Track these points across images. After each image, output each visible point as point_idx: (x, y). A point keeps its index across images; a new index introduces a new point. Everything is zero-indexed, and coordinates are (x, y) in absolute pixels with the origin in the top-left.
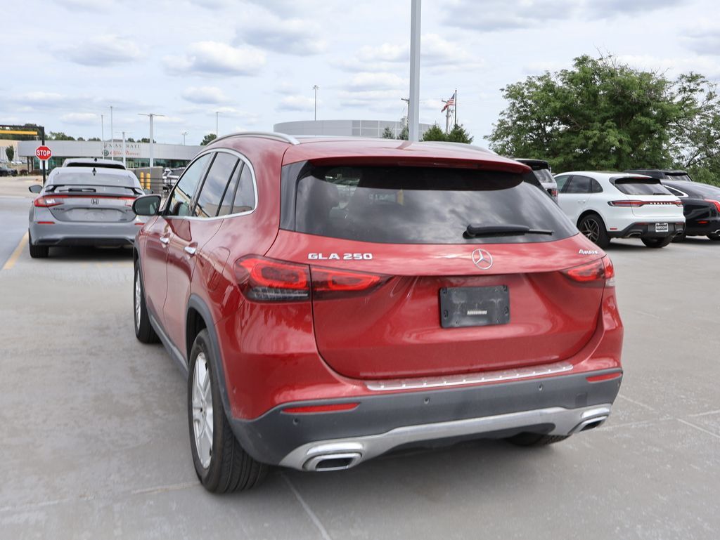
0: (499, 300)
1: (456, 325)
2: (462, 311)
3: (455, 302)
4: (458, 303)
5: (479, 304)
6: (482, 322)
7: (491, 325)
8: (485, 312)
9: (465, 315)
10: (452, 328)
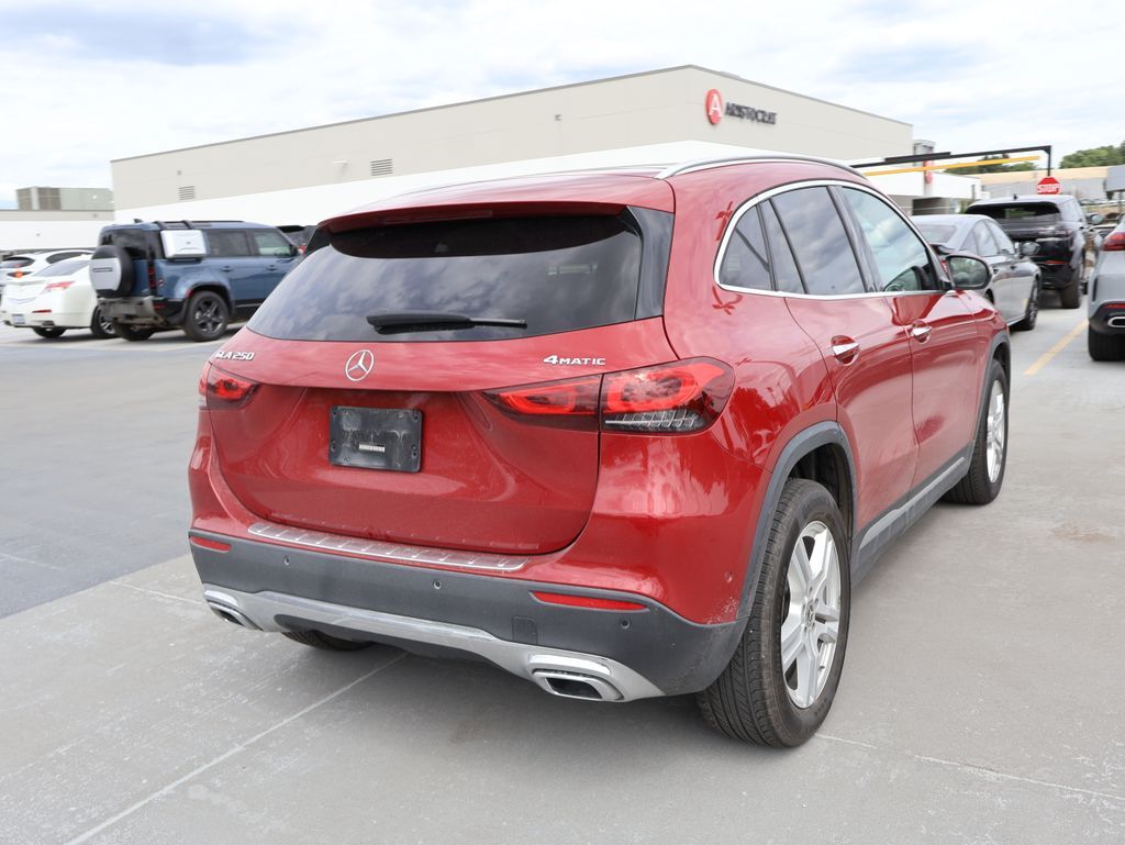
0: (404, 432)
1: (345, 464)
2: (352, 442)
3: (345, 428)
4: (349, 429)
5: (375, 436)
6: (378, 464)
7: (388, 470)
8: (382, 449)
9: (355, 449)
10: (339, 466)
